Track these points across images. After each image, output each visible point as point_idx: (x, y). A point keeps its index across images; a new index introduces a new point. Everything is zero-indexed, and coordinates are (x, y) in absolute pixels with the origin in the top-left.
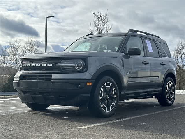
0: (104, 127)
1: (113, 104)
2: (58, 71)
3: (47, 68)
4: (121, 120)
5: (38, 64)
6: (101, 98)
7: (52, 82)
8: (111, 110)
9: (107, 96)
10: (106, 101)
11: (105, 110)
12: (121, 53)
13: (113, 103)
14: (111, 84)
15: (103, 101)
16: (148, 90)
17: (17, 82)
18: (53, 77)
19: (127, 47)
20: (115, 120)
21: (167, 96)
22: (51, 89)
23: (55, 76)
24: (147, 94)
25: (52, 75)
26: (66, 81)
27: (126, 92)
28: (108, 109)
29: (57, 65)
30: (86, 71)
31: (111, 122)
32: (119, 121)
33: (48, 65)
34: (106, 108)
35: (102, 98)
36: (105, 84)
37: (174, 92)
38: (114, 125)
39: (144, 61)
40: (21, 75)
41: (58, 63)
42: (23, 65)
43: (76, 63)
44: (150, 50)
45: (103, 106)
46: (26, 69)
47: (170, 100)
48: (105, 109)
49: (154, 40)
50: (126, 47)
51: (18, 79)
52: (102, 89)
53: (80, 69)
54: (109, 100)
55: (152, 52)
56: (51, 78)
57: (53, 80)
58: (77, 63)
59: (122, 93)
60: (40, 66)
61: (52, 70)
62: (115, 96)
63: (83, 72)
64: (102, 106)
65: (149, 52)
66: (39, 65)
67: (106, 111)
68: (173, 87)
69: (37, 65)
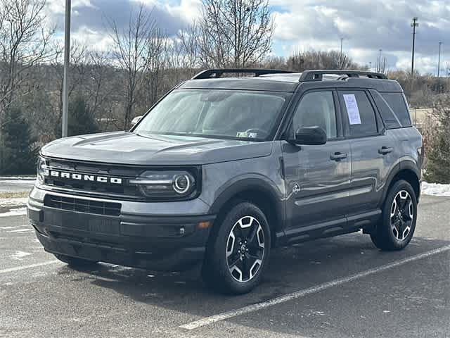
0: (233, 326)
1: (257, 264)
2: (135, 195)
3: (109, 188)
4: (273, 302)
5: (89, 176)
6: (228, 254)
7: (121, 220)
8: (251, 277)
9: (243, 247)
10: (241, 259)
11: (238, 278)
12: (279, 142)
13: (257, 261)
14: (252, 219)
15: (233, 259)
16: (344, 220)
17: (39, 210)
18: (123, 210)
19: (294, 123)
20: (258, 303)
21: (393, 227)
22: (118, 235)
23: (128, 207)
24: (339, 228)
25: (120, 205)
26: (156, 219)
27: (288, 232)
28: (246, 275)
29: (131, 182)
30: (197, 197)
31: (249, 309)
32: (268, 304)
33: (112, 180)
34: (239, 274)
35: (231, 252)
36: (240, 221)
37: (411, 216)
38: (255, 320)
39: (336, 154)
40: (47, 195)
41: (134, 178)
42: (52, 173)
43: (174, 177)
44: (354, 117)
45: (235, 270)
46: (58, 182)
47: (400, 237)
48: (237, 275)
49: (365, 90)
50: (292, 123)
51: (42, 205)
52: (232, 234)
53: (183, 192)
54: (247, 254)
55: (360, 123)
56: (119, 211)
57: (123, 216)
58: (176, 178)
59: (279, 235)
60: (93, 180)
61: (122, 193)
62: (262, 245)
63: (190, 200)
64: (231, 271)
65: (350, 126)
66: (92, 178)
67: (241, 280)
68: (411, 203)
69: (86, 178)
